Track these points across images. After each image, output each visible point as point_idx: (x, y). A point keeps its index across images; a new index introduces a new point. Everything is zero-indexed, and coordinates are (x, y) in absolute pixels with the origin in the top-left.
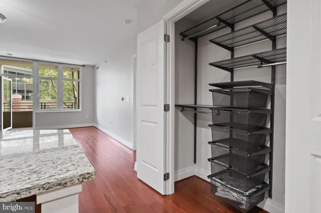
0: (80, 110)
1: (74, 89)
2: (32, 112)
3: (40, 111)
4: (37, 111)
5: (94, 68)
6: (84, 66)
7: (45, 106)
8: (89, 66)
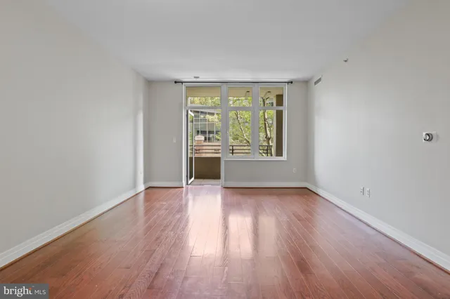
0: (284, 157)
1: (265, 124)
2: (219, 158)
3: (230, 157)
4: (226, 158)
5: (306, 84)
6: (292, 82)
7: (233, 150)
8: (298, 81)
